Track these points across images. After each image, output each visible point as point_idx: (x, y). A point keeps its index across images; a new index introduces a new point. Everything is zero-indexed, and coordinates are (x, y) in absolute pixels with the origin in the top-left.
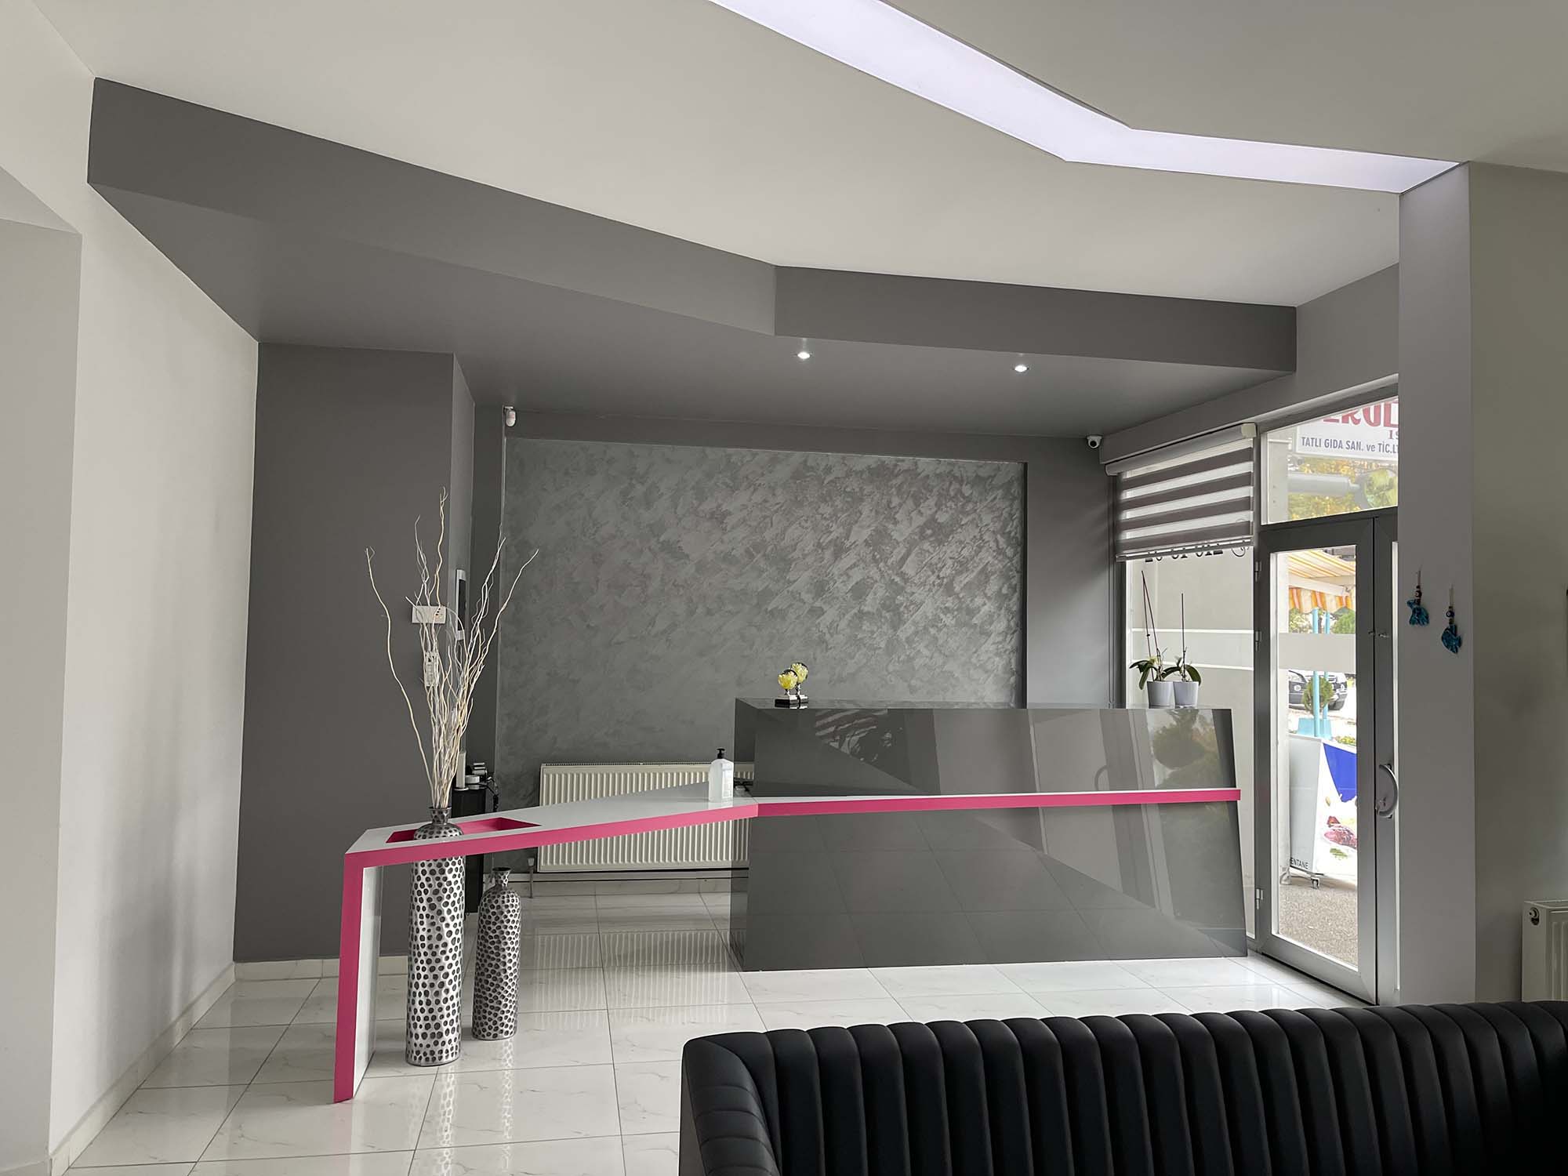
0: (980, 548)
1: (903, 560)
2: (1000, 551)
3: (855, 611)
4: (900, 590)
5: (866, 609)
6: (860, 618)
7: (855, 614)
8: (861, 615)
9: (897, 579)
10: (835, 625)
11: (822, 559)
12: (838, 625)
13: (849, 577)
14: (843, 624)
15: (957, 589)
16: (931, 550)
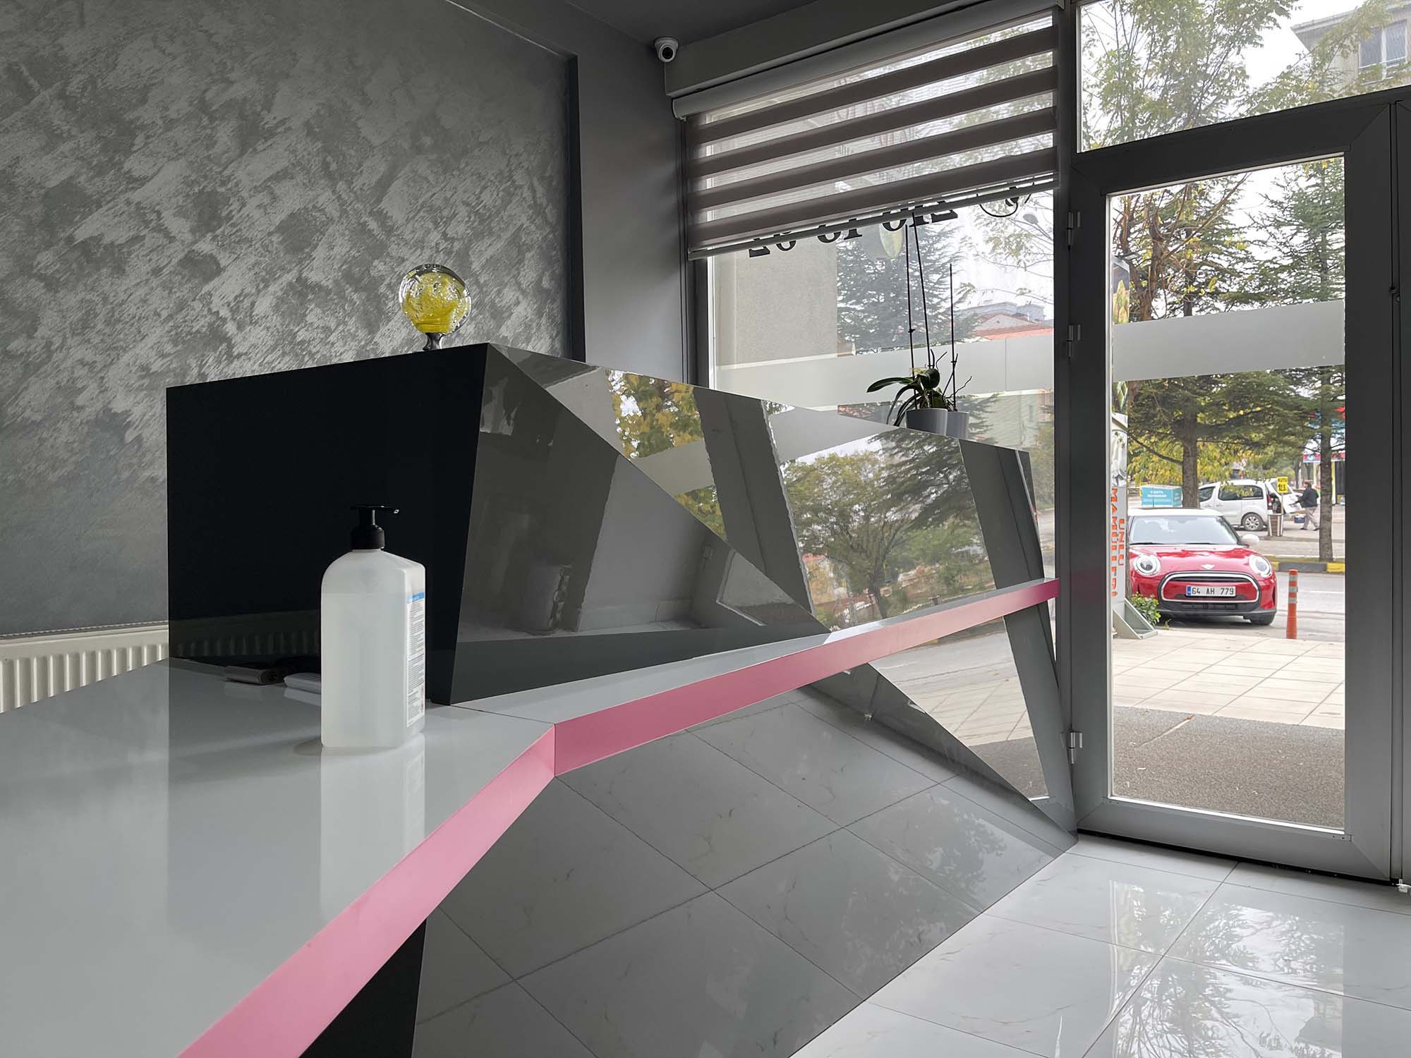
0: (509, 195)
1: (383, 186)
2: (538, 209)
3: (290, 277)
4: (379, 250)
5: (313, 277)
6: (302, 296)
7: (290, 284)
8: (302, 290)
9: (373, 225)
10: (247, 303)
11: (211, 142)
12: (253, 304)
13: (274, 198)
14: (264, 305)
15: (476, 266)
16: (431, 178)
